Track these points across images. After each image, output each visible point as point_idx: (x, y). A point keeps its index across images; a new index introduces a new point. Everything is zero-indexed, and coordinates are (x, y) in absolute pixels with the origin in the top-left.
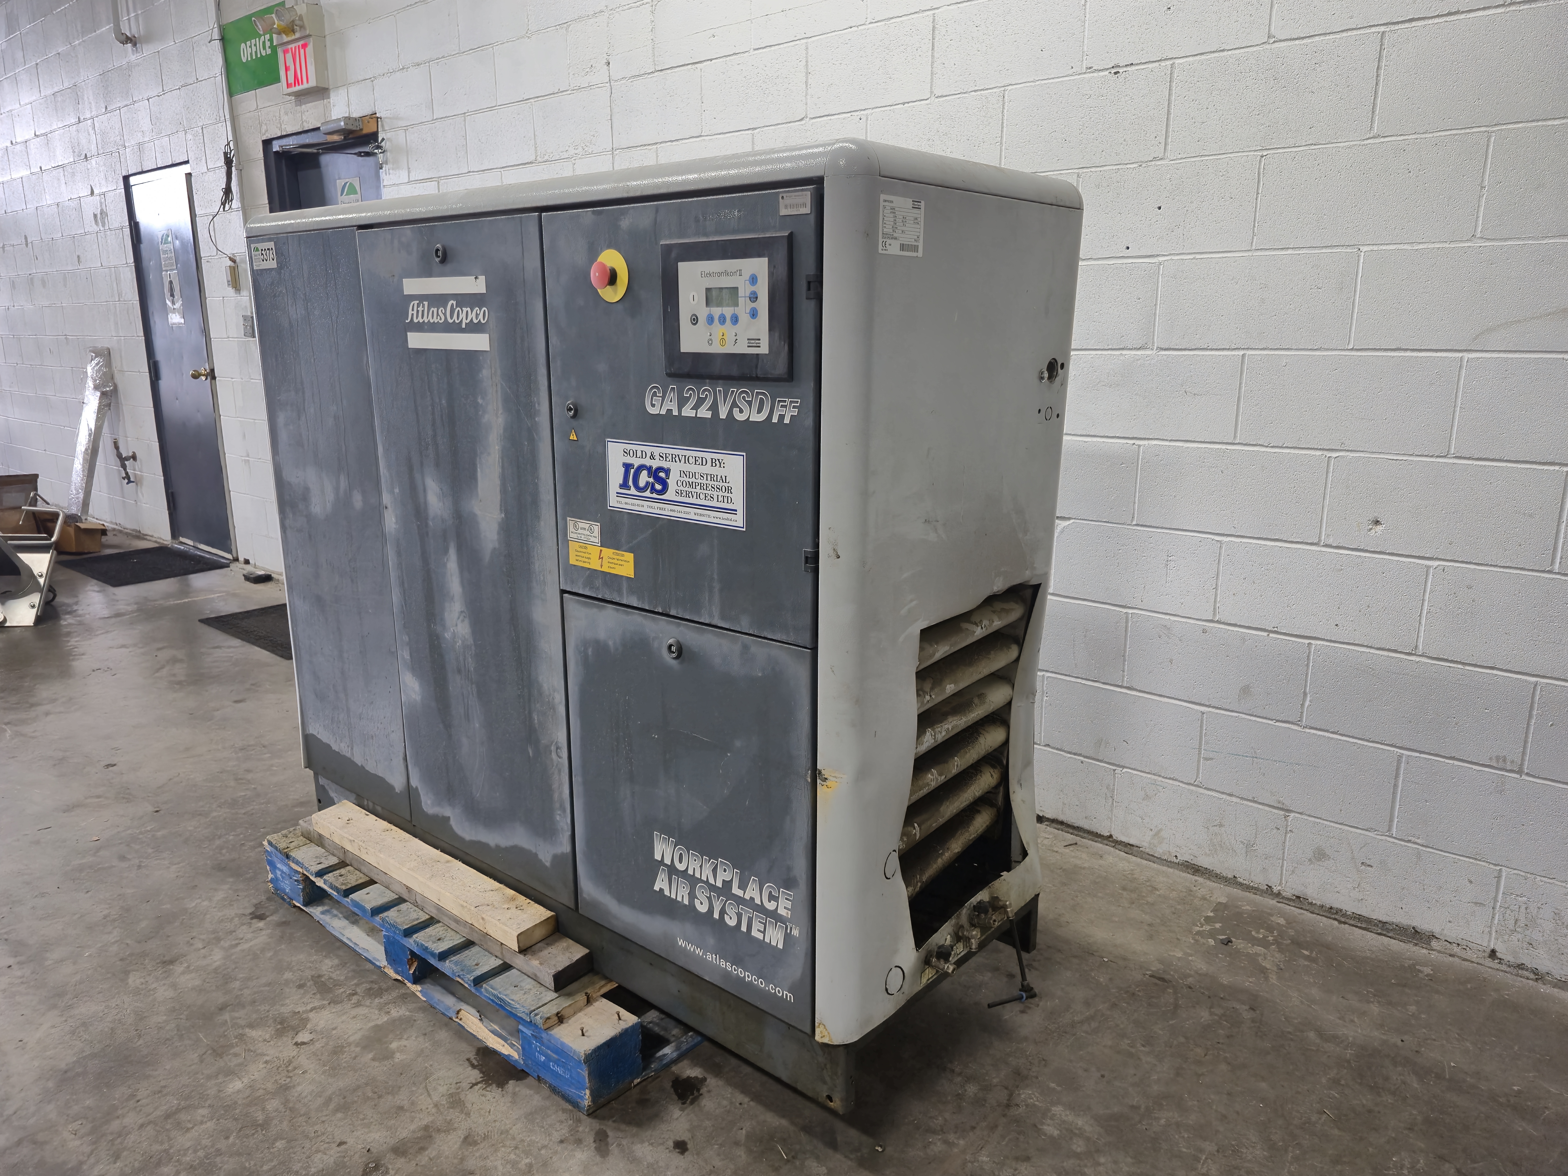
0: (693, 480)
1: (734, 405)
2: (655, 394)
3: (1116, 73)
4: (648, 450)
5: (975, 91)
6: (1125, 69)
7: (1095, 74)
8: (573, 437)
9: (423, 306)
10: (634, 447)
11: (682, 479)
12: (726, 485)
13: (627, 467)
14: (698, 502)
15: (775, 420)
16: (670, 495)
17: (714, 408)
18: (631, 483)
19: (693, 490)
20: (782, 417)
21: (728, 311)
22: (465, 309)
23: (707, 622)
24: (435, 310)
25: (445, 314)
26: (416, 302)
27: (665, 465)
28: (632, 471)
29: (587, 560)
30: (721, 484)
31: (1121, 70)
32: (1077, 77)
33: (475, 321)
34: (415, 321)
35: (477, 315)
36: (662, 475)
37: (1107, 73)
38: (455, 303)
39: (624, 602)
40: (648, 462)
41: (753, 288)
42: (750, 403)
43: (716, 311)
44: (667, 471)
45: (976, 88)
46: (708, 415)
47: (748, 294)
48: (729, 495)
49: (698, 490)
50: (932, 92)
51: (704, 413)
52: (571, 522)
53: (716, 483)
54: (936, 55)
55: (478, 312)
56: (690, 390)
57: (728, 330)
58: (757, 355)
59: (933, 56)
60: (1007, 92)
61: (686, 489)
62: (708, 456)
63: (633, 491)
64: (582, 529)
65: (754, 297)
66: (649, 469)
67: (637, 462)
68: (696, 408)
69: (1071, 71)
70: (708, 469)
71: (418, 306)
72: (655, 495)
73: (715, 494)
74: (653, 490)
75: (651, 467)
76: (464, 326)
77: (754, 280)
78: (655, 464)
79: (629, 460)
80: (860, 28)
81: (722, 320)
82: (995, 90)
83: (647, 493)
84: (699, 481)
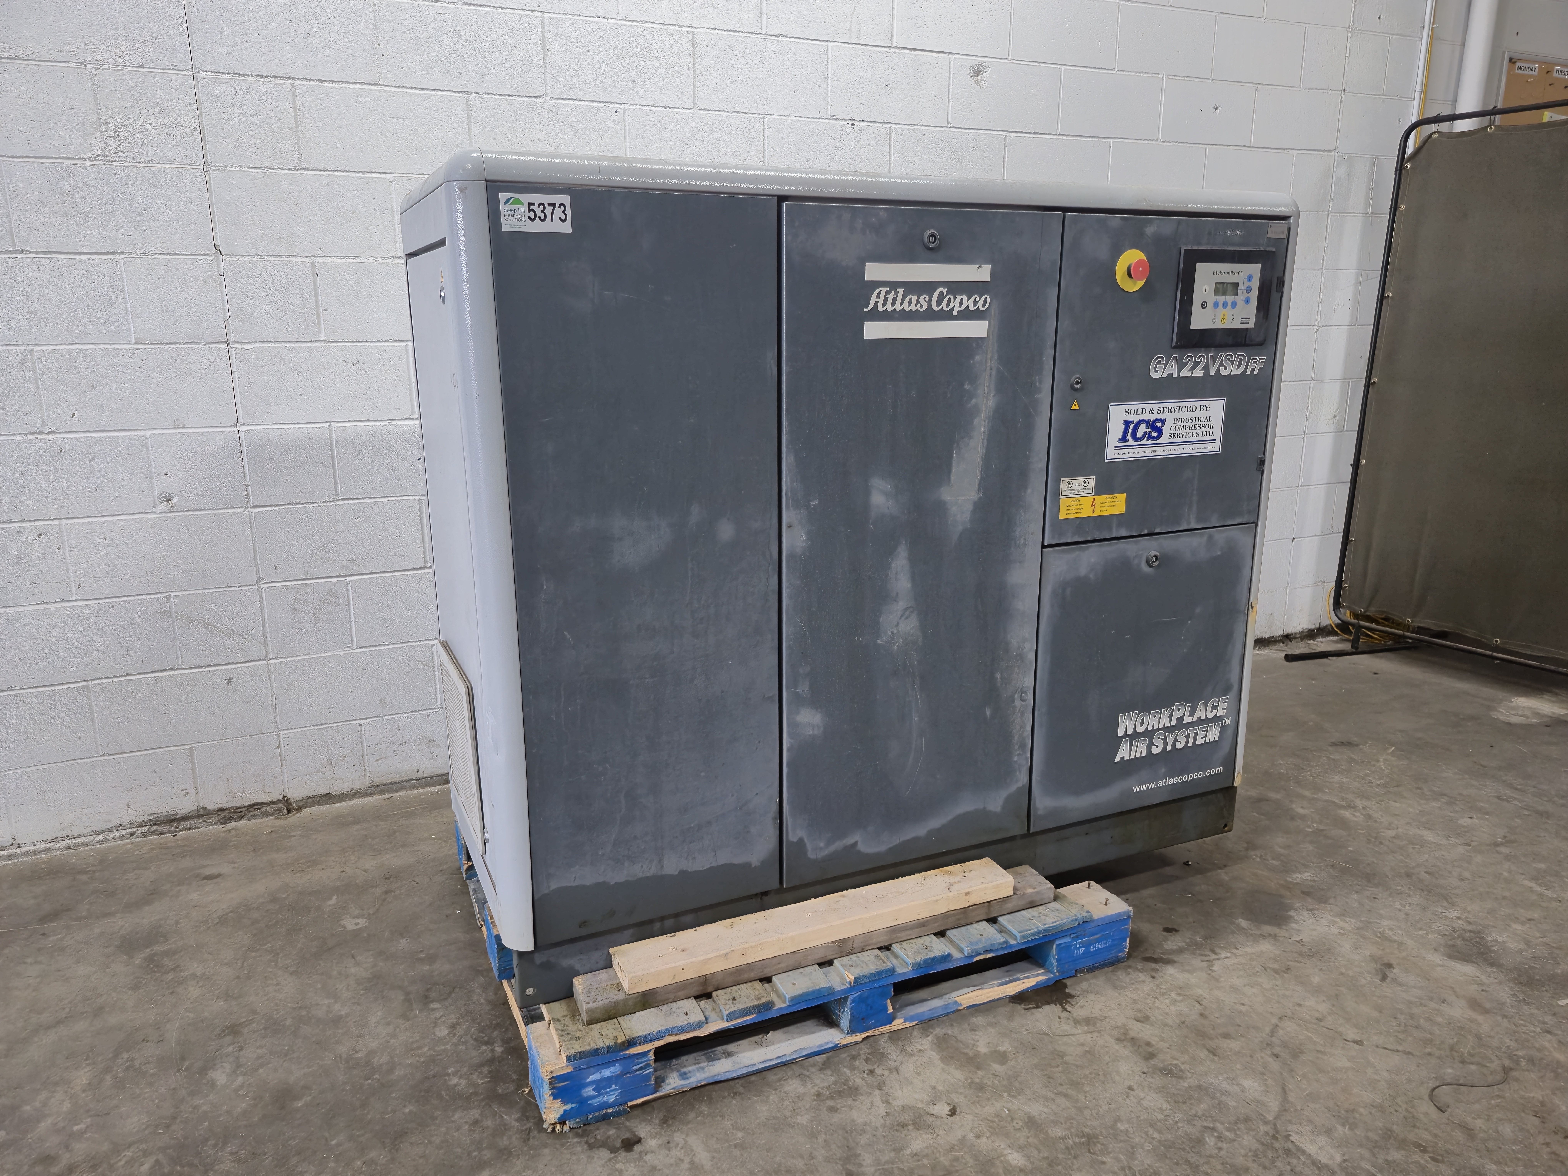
0: (1185, 424)
1: (1222, 364)
2: (1159, 362)
3: (853, 125)
4: (1148, 407)
5: (737, 112)
6: (859, 123)
7: (837, 122)
8: (1075, 406)
9: (896, 293)
10: (1135, 407)
11: (1175, 425)
12: (1209, 423)
13: (1127, 423)
14: (1188, 439)
15: (1248, 372)
16: (1164, 438)
17: (1206, 368)
18: (1129, 436)
19: (1183, 432)
20: (1253, 370)
21: (1230, 299)
22: (959, 297)
23: (1186, 527)
24: (915, 298)
25: (929, 302)
26: (884, 290)
27: (1161, 416)
28: (1132, 426)
29: (1079, 511)
30: (1206, 423)
31: (856, 123)
32: (823, 121)
33: (972, 308)
34: (880, 308)
35: (975, 303)
36: (1159, 424)
37: (846, 123)
38: (945, 291)
39: (1113, 536)
40: (1146, 417)
41: (1249, 284)
42: (1232, 362)
43: (1221, 299)
44: (1163, 421)
45: (738, 110)
46: (1201, 374)
47: (1245, 288)
48: (1212, 429)
49: (1188, 430)
50: (695, 104)
51: (1198, 373)
52: (1064, 482)
53: (1202, 423)
54: (697, 71)
55: (977, 300)
56: (1189, 357)
57: (1228, 312)
58: (1247, 328)
59: (694, 71)
60: (766, 120)
61: (1178, 432)
62: (1198, 404)
63: (1131, 442)
64: (1076, 485)
65: (1248, 290)
66: (1147, 422)
67: (1136, 418)
68: (1192, 369)
69: (818, 115)
70: (1198, 413)
71: (888, 293)
72: (1150, 442)
73: (1201, 431)
74: (1150, 437)
75: (1149, 420)
76: (955, 313)
77: (1250, 278)
78: (1153, 417)
79: (1129, 418)
80: (610, 21)
81: (1225, 305)
82: (756, 116)
83: (1144, 442)
84: (1189, 424)
